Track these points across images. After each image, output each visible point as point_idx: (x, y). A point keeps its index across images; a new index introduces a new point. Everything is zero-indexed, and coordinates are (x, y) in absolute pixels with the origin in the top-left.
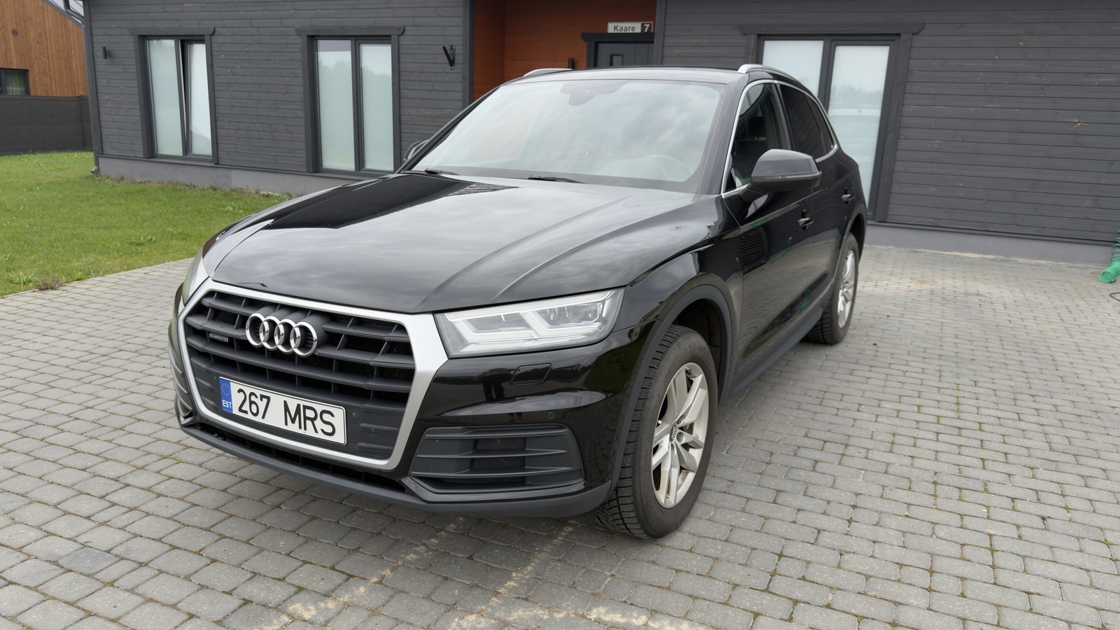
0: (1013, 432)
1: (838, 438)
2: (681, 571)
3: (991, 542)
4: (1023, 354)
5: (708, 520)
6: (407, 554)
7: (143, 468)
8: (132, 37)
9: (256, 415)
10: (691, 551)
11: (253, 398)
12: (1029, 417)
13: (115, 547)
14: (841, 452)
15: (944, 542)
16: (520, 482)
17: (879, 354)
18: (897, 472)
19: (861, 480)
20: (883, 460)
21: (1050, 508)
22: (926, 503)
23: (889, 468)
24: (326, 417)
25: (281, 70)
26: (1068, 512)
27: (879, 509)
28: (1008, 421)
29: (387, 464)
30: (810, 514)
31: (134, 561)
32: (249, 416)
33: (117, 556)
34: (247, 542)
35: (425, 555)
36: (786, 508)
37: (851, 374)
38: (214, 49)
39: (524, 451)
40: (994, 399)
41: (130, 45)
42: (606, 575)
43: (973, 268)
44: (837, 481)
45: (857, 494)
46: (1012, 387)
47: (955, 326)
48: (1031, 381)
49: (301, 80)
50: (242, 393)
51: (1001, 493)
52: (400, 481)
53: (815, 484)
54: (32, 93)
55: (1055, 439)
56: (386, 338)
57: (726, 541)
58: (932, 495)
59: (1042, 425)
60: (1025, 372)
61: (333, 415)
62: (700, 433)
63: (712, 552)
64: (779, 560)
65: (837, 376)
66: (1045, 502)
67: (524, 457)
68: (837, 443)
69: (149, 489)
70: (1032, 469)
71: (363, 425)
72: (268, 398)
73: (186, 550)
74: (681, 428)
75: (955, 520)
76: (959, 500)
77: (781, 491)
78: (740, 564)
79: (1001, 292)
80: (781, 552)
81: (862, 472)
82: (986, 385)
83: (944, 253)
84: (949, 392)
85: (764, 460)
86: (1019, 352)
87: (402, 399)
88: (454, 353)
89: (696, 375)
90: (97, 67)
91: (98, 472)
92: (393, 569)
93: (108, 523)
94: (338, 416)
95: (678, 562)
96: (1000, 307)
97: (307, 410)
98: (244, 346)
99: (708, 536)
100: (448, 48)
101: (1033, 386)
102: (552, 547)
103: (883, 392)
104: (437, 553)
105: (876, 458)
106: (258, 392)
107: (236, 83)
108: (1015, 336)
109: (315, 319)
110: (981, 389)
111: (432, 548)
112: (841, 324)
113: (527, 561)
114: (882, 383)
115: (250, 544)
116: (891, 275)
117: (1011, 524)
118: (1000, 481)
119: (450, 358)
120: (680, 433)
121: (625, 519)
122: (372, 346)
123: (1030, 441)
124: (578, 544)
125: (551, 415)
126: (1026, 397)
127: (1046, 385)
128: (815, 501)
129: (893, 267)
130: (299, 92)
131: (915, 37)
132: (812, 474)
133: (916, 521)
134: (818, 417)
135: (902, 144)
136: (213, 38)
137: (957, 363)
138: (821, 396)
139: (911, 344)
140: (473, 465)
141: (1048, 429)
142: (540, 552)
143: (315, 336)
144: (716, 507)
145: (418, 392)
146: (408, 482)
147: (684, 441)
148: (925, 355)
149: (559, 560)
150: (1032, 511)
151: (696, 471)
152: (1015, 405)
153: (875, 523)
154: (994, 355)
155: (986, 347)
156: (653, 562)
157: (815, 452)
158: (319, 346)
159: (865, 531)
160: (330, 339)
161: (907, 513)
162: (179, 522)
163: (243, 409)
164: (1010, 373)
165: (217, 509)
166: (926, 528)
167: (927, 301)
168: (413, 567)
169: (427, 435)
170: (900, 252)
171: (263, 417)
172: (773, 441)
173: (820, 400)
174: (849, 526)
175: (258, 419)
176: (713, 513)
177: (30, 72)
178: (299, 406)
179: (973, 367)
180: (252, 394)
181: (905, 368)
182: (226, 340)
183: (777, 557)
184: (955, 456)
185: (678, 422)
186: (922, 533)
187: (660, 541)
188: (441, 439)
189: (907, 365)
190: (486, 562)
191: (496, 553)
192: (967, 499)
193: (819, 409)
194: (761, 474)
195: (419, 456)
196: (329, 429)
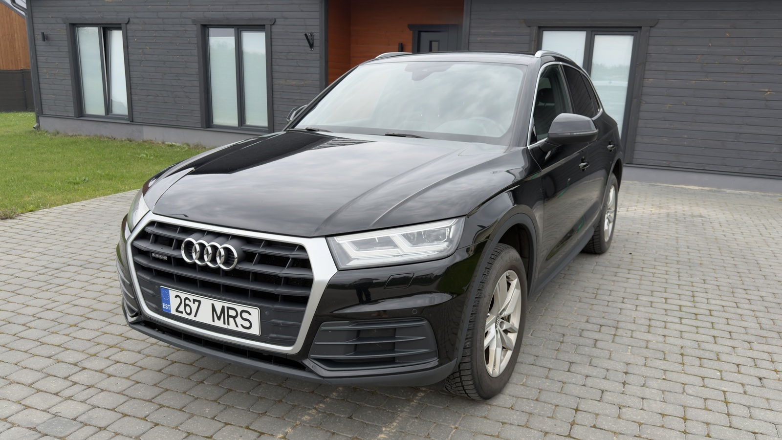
0: (733, 316)
1: (610, 323)
2: (506, 423)
3: (725, 396)
4: (736, 259)
5: (522, 385)
6: (303, 416)
7: (95, 355)
8: (65, 25)
9: (189, 314)
10: (512, 408)
11: (187, 302)
12: (744, 305)
13: (80, 416)
14: (613, 333)
15: (692, 397)
16: (391, 361)
17: (634, 261)
18: (655, 347)
19: (629, 353)
20: (644, 338)
21: (764, 371)
22: (677, 370)
23: (649, 344)
24: (245, 315)
25: (181, 51)
26: (777, 374)
27: (644, 374)
28: (730, 309)
29: (292, 350)
30: (595, 379)
31: (95, 426)
32: (184, 315)
33: (81, 422)
34: (181, 410)
35: (316, 416)
36: (578, 375)
37: (615, 276)
38: (128, 34)
39: (395, 339)
40: (718, 292)
41: (63, 31)
42: (451, 427)
43: (696, 197)
44: (613, 355)
45: (628, 364)
46: (730, 283)
47: (687, 239)
48: (743, 279)
49: (197, 58)
50: (178, 298)
51: (729, 361)
52: (302, 362)
53: (596, 357)
55: (764, 321)
56: (291, 256)
57: (537, 400)
58: (681, 364)
59: (753, 311)
60: (738, 273)
61: (250, 314)
62: (515, 322)
63: (527, 409)
64: (576, 414)
65: (605, 277)
66: (760, 367)
67: (394, 342)
68: (610, 326)
69: (101, 371)
70: (749, 343)
71: (274, 321)
72: (199, 302)
73: (134, 417)
74: (502, 318)
75: (699, 381)
76: (700, 366)
77: (572, 363)
78: (548, 417)
79: (716, 214)
80: (577, 407)
81: (630, 347)
82: (712, 282)
83: (674, 186)
84: (687, 288)
85: (559, 340)
86: (733, 258)
87: (304, 301)
88: (342, 267)
89: (513, 279)
90: (37, 47)
91: (60, 359)
92: (293, 428)
93: (72, 398)
94: (254, 314)
95: (503, 417)
96: (717, 225)
97: (230, 311)
98: (180, 262)
99: (523, 397)
100: (309, 35)
101: (745, 283)
102: (410, 408)
103: (640, 289)
104: (325, 414)
105: (638, 337)
106: (191, 297)
107: (147, 60)
108: (729, 246)
109: (235, 242)
110: (708, 286)
111: (321, 411)
112: (607, 239)
113: (393, 418)
114: (638, 282)
115: (183, 411)
116: (637, 202)
117: (738, 383)
118: (728, 352)
119: (339, 271)
120: (502, 322)
121: (465, 386)
122: (281, 262)
123: (746, 323)
124: (429, 405)
125: (415, 311)
126: (741, 291)
127: (754, 282)
128: (598, 369)
129: (639, 197)
130: (195, 67)
131: (652, 29)
132: (594, 349)
133: (671, 382)
134: (595, 307)
135: (644, 107)
136: (128, 26)
137: (690, 266)
138: (595, 293)
139: (656, 253)
140: (356, 349)
141: (758, 314)
142: (401, 412)
143: (236, 255)
144: (527, 375)
145: (315, 296)
146: (307, 362)
147: (505, 327)
148: (667, 261)
149: (416, 417)
150: (752, 373)
151: (513, 350)
152: (734, 297)
153: (642, 385)
154: (715, 260)
155: (710, 255)
156: (485, 417)
157: (595, 333)
158: (238, 262)
159: (635, 391)
160: (247, 257)
161: (664, 377)
162: (127, 396)
163: (179, 310)
164: (728, 273)
165: (155, 385)
166: (679, 387)
167: (665, 222)
168: (308, 425)
169: (322, 328)
170: (642, 185)
171: (195, 316)
172: (564, 326)
173: (595, 295)
174: (624, 387)
175: (192, 317)
176: (525, 380)
178: (223, 307)
179: (702, 270)
180: (186, 299)
181: (654, 271)
182: (166, 258)
183: (574, 411)
184: (694, 335)
185: (501, 314)
186: (676, 391)
187: (489, 401)
188: (333, 331)
189: (654, 268)
190: (362, 421)
191: (369, 413)
192: (706, 366)
193: (595, 302)
194: (557, 350)
195: (316, 343)
196: (247, 324)
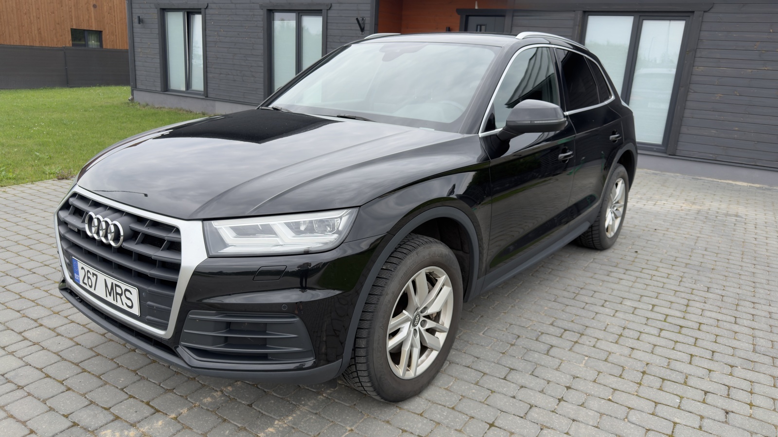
0: (726, 333)
1: (577, 327)
2: (406, 431)
3: (673, 429)
4: (758, 267)
5: (446, 389)
6: (205, 397)
7: (58, 313)
8: (156, 10)
9: (91, 287)
10: (421, 415)
11: (89, 275)
12: (745, 321)
14: (575, 340)
15: (633, 426)
16: (264, 357)
17: (637, 260)
18: (615, 361)
19: (582, 365)
20: (607, 349)
21: (736, 403)
22: (629, 390)
23: (610, 356)
24: (128, 294)
25: (249, 34)
26: (751, 409)
27: (589, 392)
28: (725, 324)
29: (166, 334)
30: (529, 391)
32: (88, 287)
35: (218, 399)
36: (512, 384)
37: (608, 275)
38: (207, 18)
39: (267, 334)
40: (719, 303)
41: (154, 15)
42: (347, 429)
43: (740, 194)
44: (563, 365)
45: (575, 377)
46: (738, 294)
47: (708, 240)
48: (756, 290)
49: (262, 40)
50: (83, 270)
51: (698, 387)
53: (543, 366)
54: (104, 47)
55: (760, 342)
56: (166, 238)
57: (453, 408)
58: (637, 383)
59: (753, 329)
60: (754, 282)
61: (131, 293)
62: (446, 321)
63: (437, 417)
64: (488, 429)
65: (596, 276)
66: (733, 397)
68: (574, 332)
69: (54, 330)
70: (732, 367)
71: (149, 303)
72: (96, 275)
73: (54, 379)
74: (425, 317)
75: (649, 407)
76: (659, 389)
77: (513, 369)
78: (456, 430)
79: (756, 214)
80: (494, 422)
81: (586, 358)
82: (717, 291)
83: (720, 181)
84: (683, 295)
85: (510, 342)
86: (755, 265)
88: (214, 253)
89: (440, 276)
90: (134, 29)
91: (27, 314)
92: (190, 409)
93: (14, 353)
94: (134, 293)
95: (407, 423)
96: (751, 227)
97: (117, 288)
99: (440, 403)
101: (757, 295)
102: (315, 402)
103: (629, 292)
104: (228, 399)
105: (602, 347)
106: (91, 270)
107: (220, 42)
108: (755, 252)
110: (711, 294)
111: (226, 394)
113: (291, 412)
114: (630, 284)
115: (100, 378)
116: (670, 196)
117: (696, 415)
118: (700, 375)
119: (209, 257)
120: (424, 321)
121: (362, 382)
123: (738, 343)
124: (336, 401)
125: (284, 307)
126: (747, 304)
127: (769, 294)
128: (538, 380)
129: (674, 191)
130: (260, 49)
131: (706, 14)
132: (544, 357)
133: (616, 405)
134: (568, 309)
136: (207, 10)
137: (698, 271)
138: (577, 292)
139: (666, 253)
140: (227, 341)
141: (757, 333)
142: (304, 405)
143: (122, 233)
144: (457, 378)
146: (180, 350)
147: (427, 326)
148: (674, 263)
149: (316, 414)
150: (719, 405)
152: (736, 310)
153: (581, 404)
154: (732, 266)
155: (728, 259)
156: (388, 422)
157: (554, 338)
158: (124, 240)
159: (569, 410)
161: (610, 397)
162: (61, 357)
163: (85, 281)
164: (741, 282)
165: (91, 349)
166: (621, 412)
167: (692, 219)
168: (205, 408)
169: (190, 316)
170: (684, 178)
171: (95, 289)
172: (524, 327)
173: (575, 295)
174: (557, 405)
175: (92, 290)
176: (452, 383)
177: (103, 33)
178: (112, 284)
179: (711, 276)
181: (654, 273)
182: (76, 230)
183: (488, 426)
184: (669, 350)
185: (422, 312)
186: (617, 416)
187: (401, 404)
188: (200, 320)
189: (656, 270)
190: (260, 410)
191: (271, 403)
192: (666, 389)
193: (572, 302)
194: (503, 353)
195: (185, 331)
196: (130, 304)
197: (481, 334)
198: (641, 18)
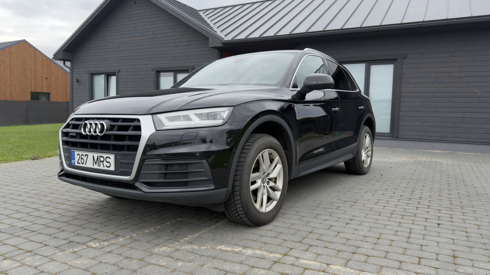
0: (435, 200)
1: (352, 200)
5: (283, 222)
6: (145, 230)
7: (48, 206)
8: (88, 74)
9: (83, 164)
11: (82, 157)
12: (445, 195)
13: (25, 226)
14: (352, 204)
16: (186, 185)
18: (375, 210)
19: (357, 212)
20: (371, 207)
22: (385, 219)
24: (108, 160)
27: (362, 220)
29: (130, 178)
30: (329, 221)
32: (81, 165)
35: (153, 230)
36: (319, 219)
37: (367, 183)
38: (119, 78)
39: (187, 170)
41: (87, 77)
44: (347, 212)
45: (354, 216)
46: (440, 187)
50: (79, 155)
51: (421, 217)
52: (134, 185)
53: (335, 213)
54: (51, 100)
56: (132, 125)
57: (288, 228)
58: (389, 217)
61: (110, 159)
65: (360, 184)
66: (442, 220)
67: (187, 173)
69: (47, 211)
70: (440, 210)
71: (121, 161)
72: (87, 155)
73: (53, 228)
76: (401, 218)
77: (319, 215)
81: (359, 210)
85: (316, 206)
87: (136, 148)
88: (158, 129)
90: (74, 86)
92: (137, 234)
93: (26, 220)
94: (112, 158)
97: (101, 158)
98: (81, 136)
99: (280, 226)
105: (367, 206)
106: (84, 153)
107: (127, 91)
109: (107, 121)
111: (157, 229)
112: (365, 166)
113: (197, 232)
114: (380, 186)
118: (423, 213)
119: (156, 131)
122: (126, 128)
123: (442, 203)
125: (198, 154)
128: (333, 218)
131: (404, 60)
132: (336, 210)
133: (378, 224)
136: (119, 73)
140: (165, 177)
143: (105, 127)
144: (288, 219)
145: (142, 145)
146: (137, 184)
149: (211, 232)
151: (277, 202)
153: (359, 224)
157: (340, 204)
158: (106, 131)
160: (112, 128)
161: (375, 222)
162: (55, 220)
163: (79, 162)
165: (72, 217)
168: (146, 233)
169: (146, 163)
171: (85, 164)
172: (322, 201)
176: (285, 220)
177: (51, 93)
178: (98, 156)
180: (82, 155)
182: (75, 134)
184: (405, 206)
185: (267, 176)
188: (151, 164)
190: (179, 233)
191: (184, 230)
192: (405, 218)
193: (348, 192)
195: (142, 172)
196: (108, 165)
197: (299, 204)
198: (370, 64)
